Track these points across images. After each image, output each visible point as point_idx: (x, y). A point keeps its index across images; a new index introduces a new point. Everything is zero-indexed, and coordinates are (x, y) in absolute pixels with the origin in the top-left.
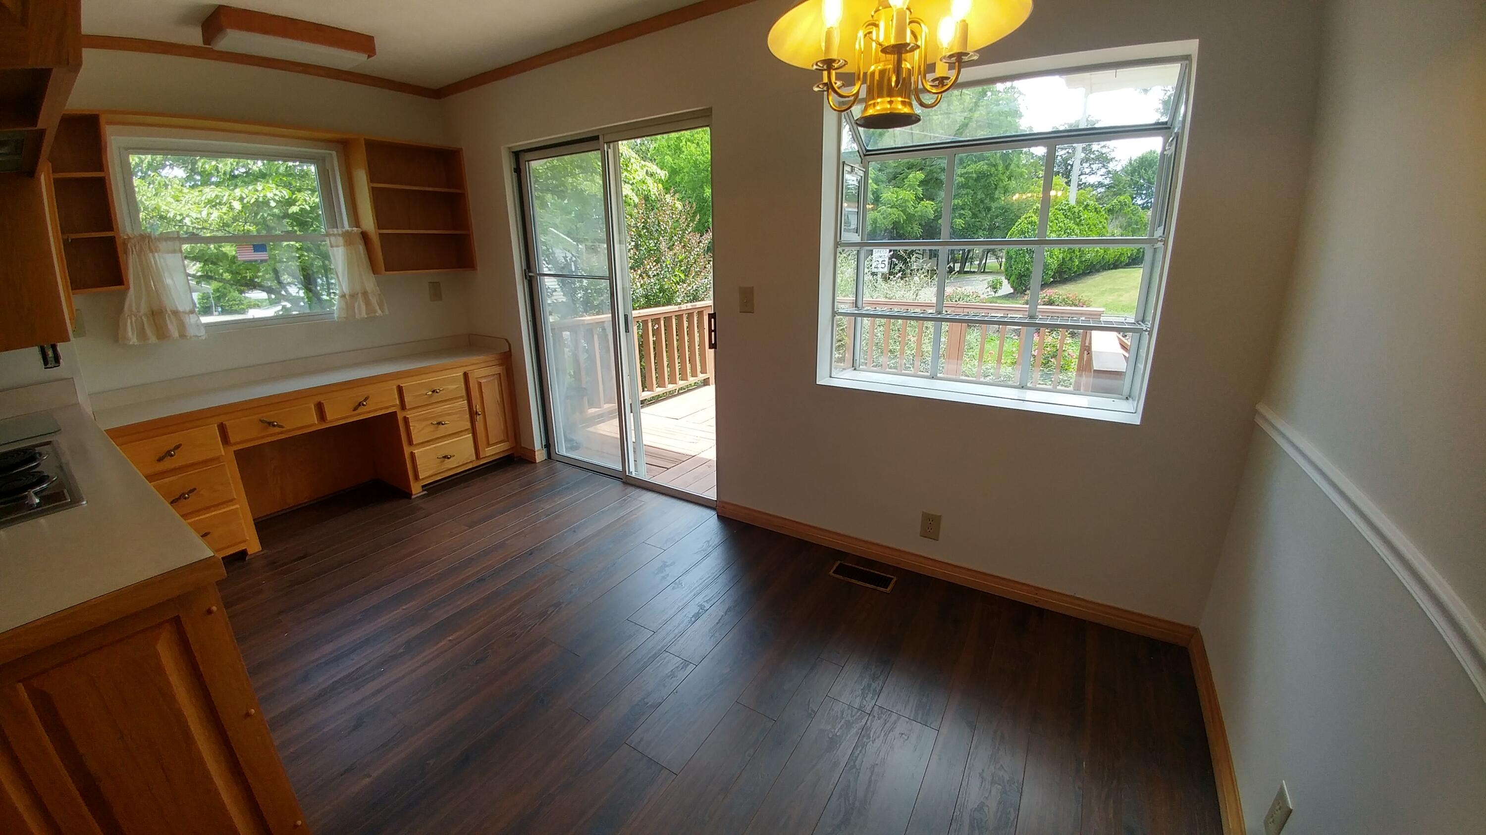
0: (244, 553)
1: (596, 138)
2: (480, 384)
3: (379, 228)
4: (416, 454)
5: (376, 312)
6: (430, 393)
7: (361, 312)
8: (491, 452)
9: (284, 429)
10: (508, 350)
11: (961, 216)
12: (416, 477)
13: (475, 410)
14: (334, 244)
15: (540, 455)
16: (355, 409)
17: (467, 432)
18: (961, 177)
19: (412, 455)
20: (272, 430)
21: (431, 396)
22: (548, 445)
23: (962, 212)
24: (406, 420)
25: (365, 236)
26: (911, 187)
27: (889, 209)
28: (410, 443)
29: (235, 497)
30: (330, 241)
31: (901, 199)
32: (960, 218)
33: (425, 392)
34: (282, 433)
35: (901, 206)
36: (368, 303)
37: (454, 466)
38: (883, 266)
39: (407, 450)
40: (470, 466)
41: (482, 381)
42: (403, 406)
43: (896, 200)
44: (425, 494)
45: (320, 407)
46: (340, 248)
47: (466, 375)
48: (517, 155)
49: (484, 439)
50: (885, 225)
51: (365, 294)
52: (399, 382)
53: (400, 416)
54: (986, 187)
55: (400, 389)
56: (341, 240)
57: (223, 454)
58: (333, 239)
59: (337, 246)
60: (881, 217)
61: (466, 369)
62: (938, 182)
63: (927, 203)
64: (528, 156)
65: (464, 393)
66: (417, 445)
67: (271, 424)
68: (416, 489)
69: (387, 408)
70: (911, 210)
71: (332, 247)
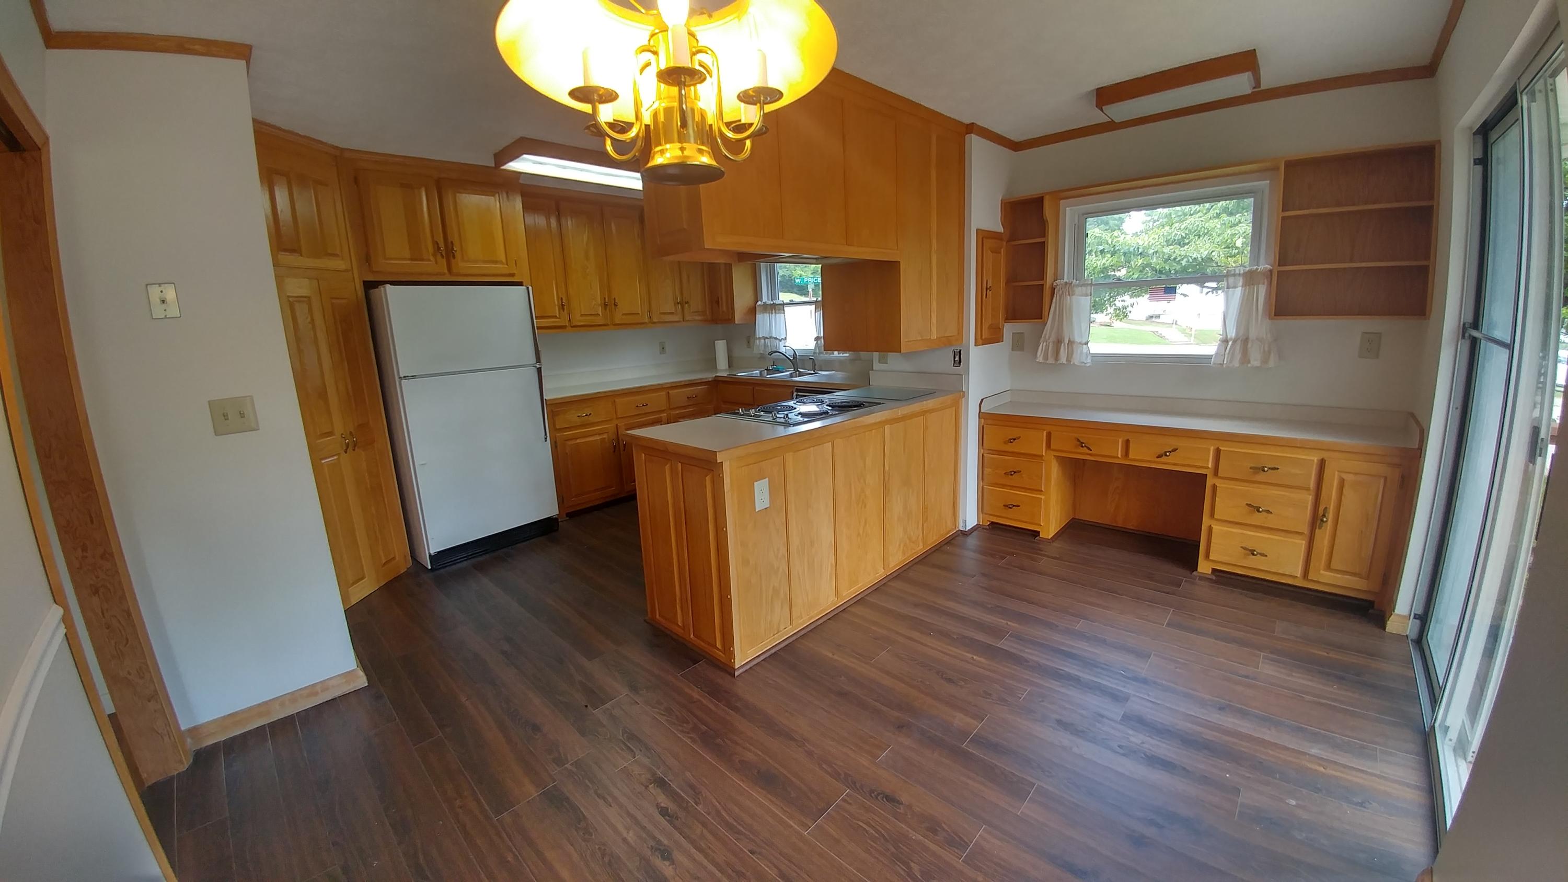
0: (1036, 534)
2: (1341, 481)
4: (1215, 530)
8: (1330, 580)
9: (1091, 452)
12: (1207, 555)
13: (1321, 512)
16: (1160, 456)
17: (1299, 537)
21: (1257, 472)
24: (1215, 488)
28: (1212, 515)
29: (1043, 490)
34: (1090, 455)
37: (1263, 569)
39: (1206, 522)
40: (1290, 581)
41: (1345, 478)
42: (1216, 472)
44: (1212, 579)
45: (1127, 444)
47: (1323, 463)
49: (1324, 557)
52: (1222, 445)
53: (1210, 482)
55: (1218, 453)
57: (1044, 454)
61: (1328, 453)
65: (1312, 484)
66: (1218, 520)
67: (1081, 444)
68: (1204, 567)
69: (1197, 467)
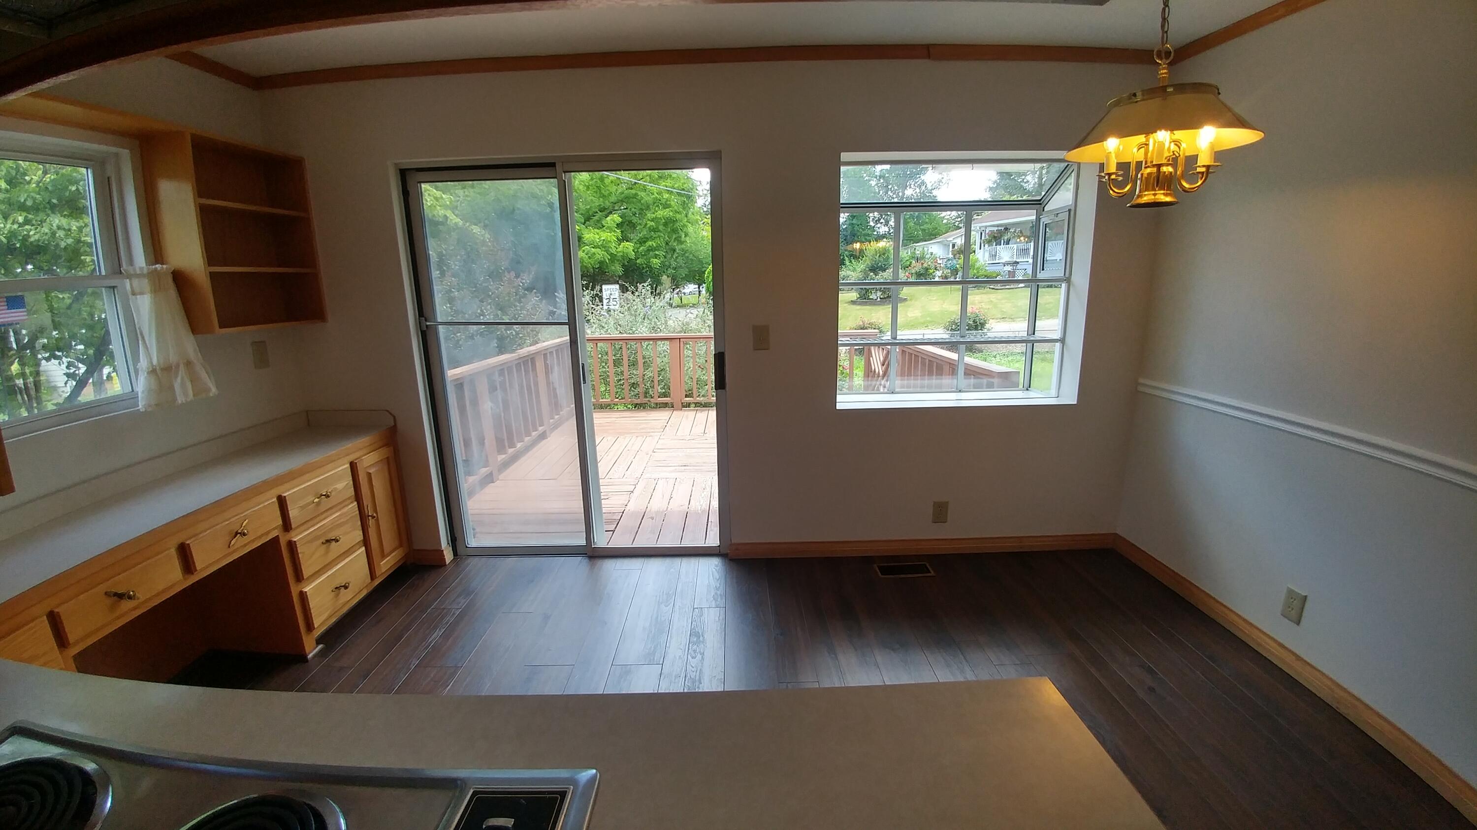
1: (553, 165)
2: (369, 475)
3: (209, 265)
4: (308, 594)
5: (209, 390)
6: (317, 500)
7: (183, 391)
8: (386, 565)
9: (141, 600)
10: (393, 424)
11: (656, 256)
12: (310, 627)
13: (366, 512)
14: (137, 290)
15: (448, 556)
16: (230, 543)
17: (358, 547)
18: (651, 221)
19: (303, 596)
20: (126, 605)
21: (318, 504)
22: (455, 539)
23: (657, 253)
24: (292, 546)
25: (180, 280)
26: (611, 230)
27: (592, 249)
28: (299, 578)
30: (131, 285)
31: (604, 240)
32: (656, 258)
33: (312, 499)
35: (604, 246)
36: (194, 379)
37: (350, 598)
38: (615, 303)
39: (295, 590)
40: (365, 593)
41: (370, 472)
42: (287, 525)
43: (598, 240)
44: (320, 651)
45: (184, 552)
46: (145, 296)
47: (353, 466)
48: (404, 174)
49: (377, 550)
50: (591, 264)
51: (189, 364)
52: (276, 492)
53: (285, 541)
54: (674, 231)
55: (282, 502)
56: (145, 284)
58: (136, 282)
59: (142, 293)
60: (587, 257)
61: (351, 458)
62: (632, 225)
63: (626, 244)
64: (421, 176)
65: (353, 492)
66: (307, 579)
67: (119, 596)
68: (311, 645)
69: (268, 533)
70: (613, 251)
71: (134, 294)
